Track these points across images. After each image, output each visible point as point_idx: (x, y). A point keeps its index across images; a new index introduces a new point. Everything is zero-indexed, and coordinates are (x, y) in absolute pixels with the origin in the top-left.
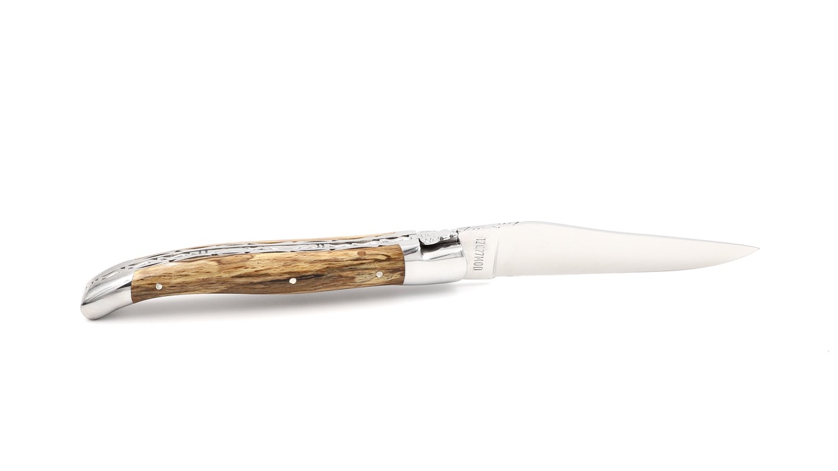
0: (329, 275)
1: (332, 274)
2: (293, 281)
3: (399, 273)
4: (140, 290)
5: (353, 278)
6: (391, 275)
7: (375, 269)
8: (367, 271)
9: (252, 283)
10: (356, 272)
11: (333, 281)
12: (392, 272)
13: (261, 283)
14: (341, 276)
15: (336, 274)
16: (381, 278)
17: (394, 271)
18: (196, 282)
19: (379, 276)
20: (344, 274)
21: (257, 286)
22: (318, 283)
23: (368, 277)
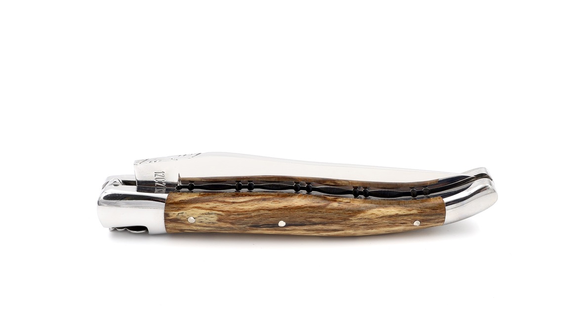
0: (244, 226)
1: (241, 226)
2: (282, 224)
3: (171, 218)
4: (436, 221)
5: (219, 220)
6: (179, 217)
7: (196, 226)
8: (205, 225)
9: (324, 224)
10: (216, 225)
11: (240, 219)
12: (178, 220)
13: (315, 224)
14: (232, 223)
15: (236, 226)
16: (189, 216)
17: (176, 220)
18: (380, 227)
19: (192, 218)
20: (228, 225)
21: (319, 220)
22: (256, 219)
23: (203, 218)
